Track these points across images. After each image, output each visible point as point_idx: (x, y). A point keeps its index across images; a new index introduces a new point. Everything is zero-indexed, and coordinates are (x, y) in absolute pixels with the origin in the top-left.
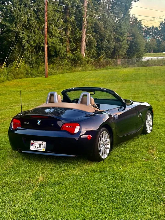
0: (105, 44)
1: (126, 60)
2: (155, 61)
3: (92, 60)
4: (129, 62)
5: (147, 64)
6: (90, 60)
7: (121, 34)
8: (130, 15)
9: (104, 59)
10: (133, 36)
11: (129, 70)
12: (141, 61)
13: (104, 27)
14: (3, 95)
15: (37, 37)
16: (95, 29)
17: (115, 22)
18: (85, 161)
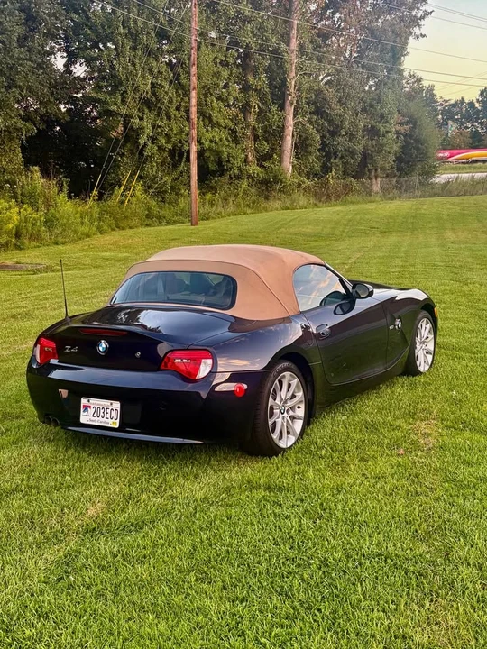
0: (342, 142)
1: (395, 180)
2: (467, 182)
3: (308, 183)
4: (402, 186)
5: (446, 190)
6: (304, 183)
7: (382, 117)
8: (403, 70)
9: (339, 178)
10: (412, 121)
11: (400, 206)
12: (432, 183)
13: (339, 101)
14: (80, 269)
15: (174, 127)
16: (318, 107)
17: (367, 88)
18: (234, 454)
